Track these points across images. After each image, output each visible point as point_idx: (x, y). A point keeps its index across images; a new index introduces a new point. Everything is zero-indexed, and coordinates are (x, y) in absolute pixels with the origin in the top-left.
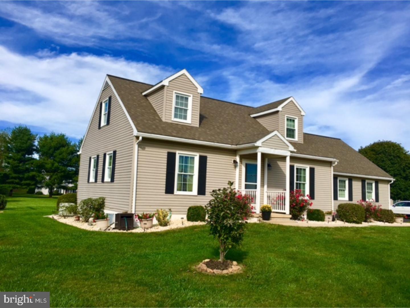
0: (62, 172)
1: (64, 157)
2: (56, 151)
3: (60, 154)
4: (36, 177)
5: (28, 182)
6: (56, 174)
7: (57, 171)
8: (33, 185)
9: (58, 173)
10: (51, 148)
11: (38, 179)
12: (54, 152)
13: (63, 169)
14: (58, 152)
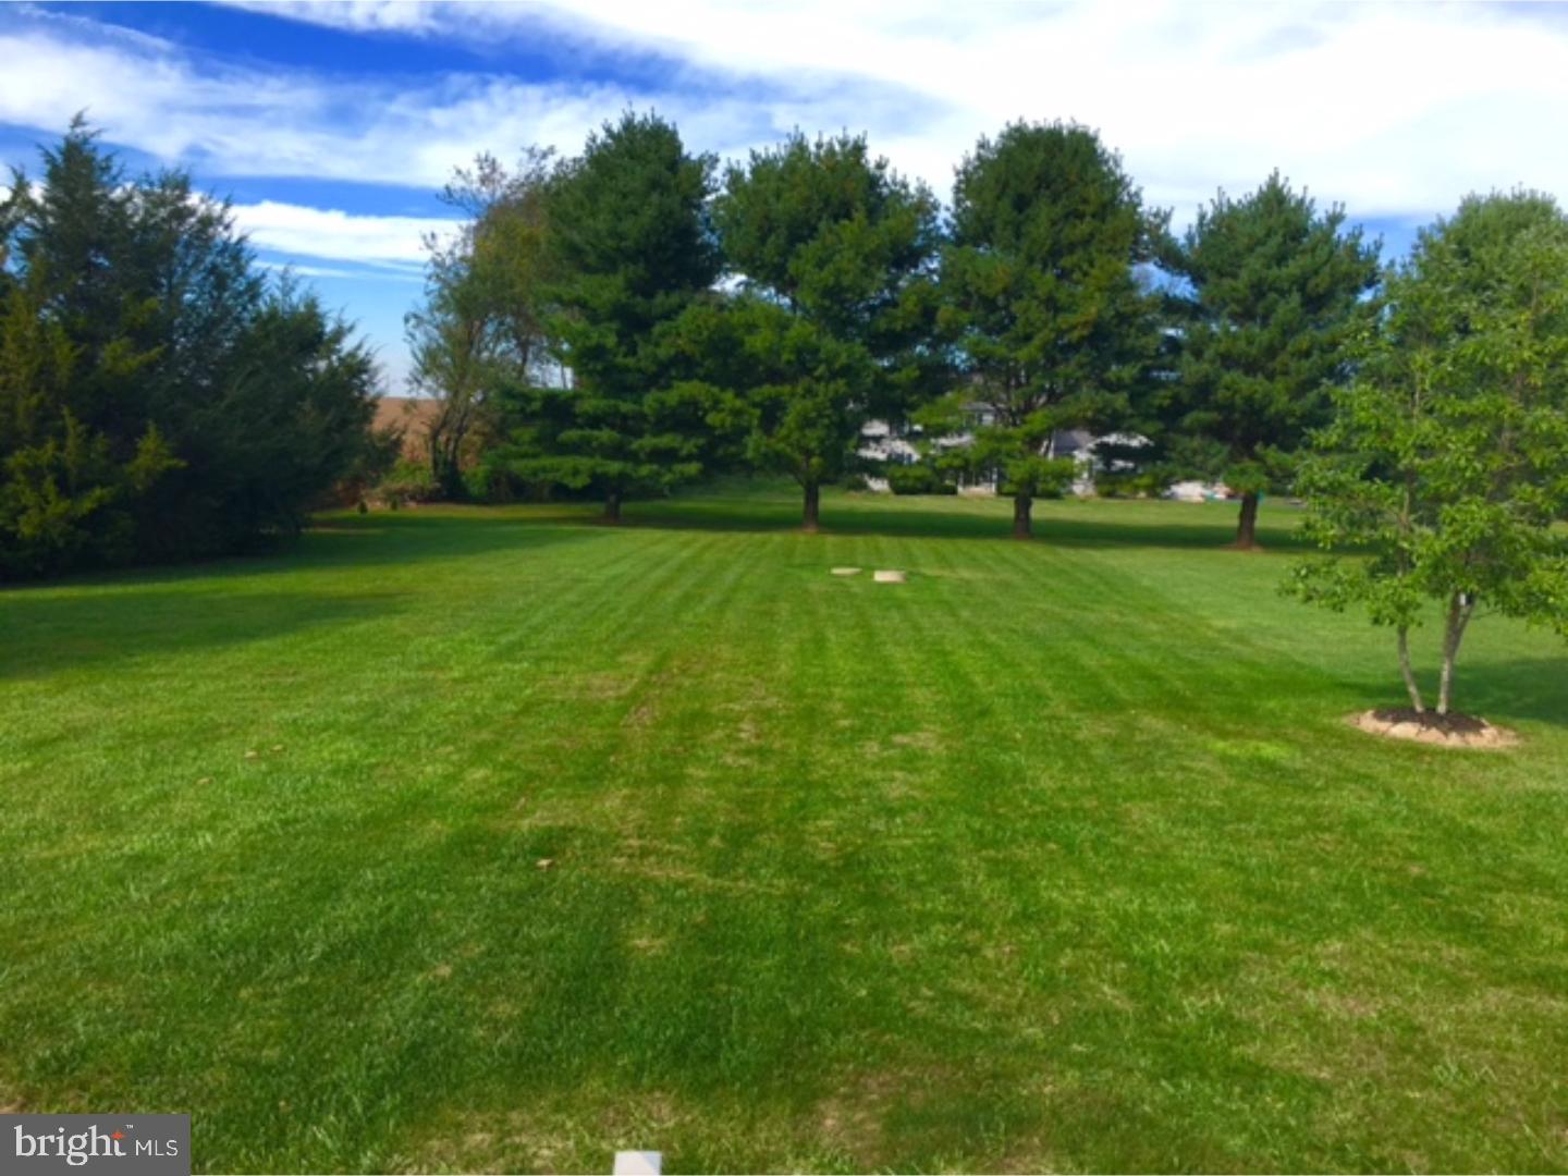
0: (834, 375)
1: (846, 281)
2: (801, 246)
3: (821, 264)
4: (706, 412)
5: (667, 440)
6: (809, 392)
7: (809, 372)
8: (689, 458)
9: (818, 380)
10: (771, 230)
11: (712, 419)
12: (788, 251)
13: (843, 359)
14: (808, 250)
